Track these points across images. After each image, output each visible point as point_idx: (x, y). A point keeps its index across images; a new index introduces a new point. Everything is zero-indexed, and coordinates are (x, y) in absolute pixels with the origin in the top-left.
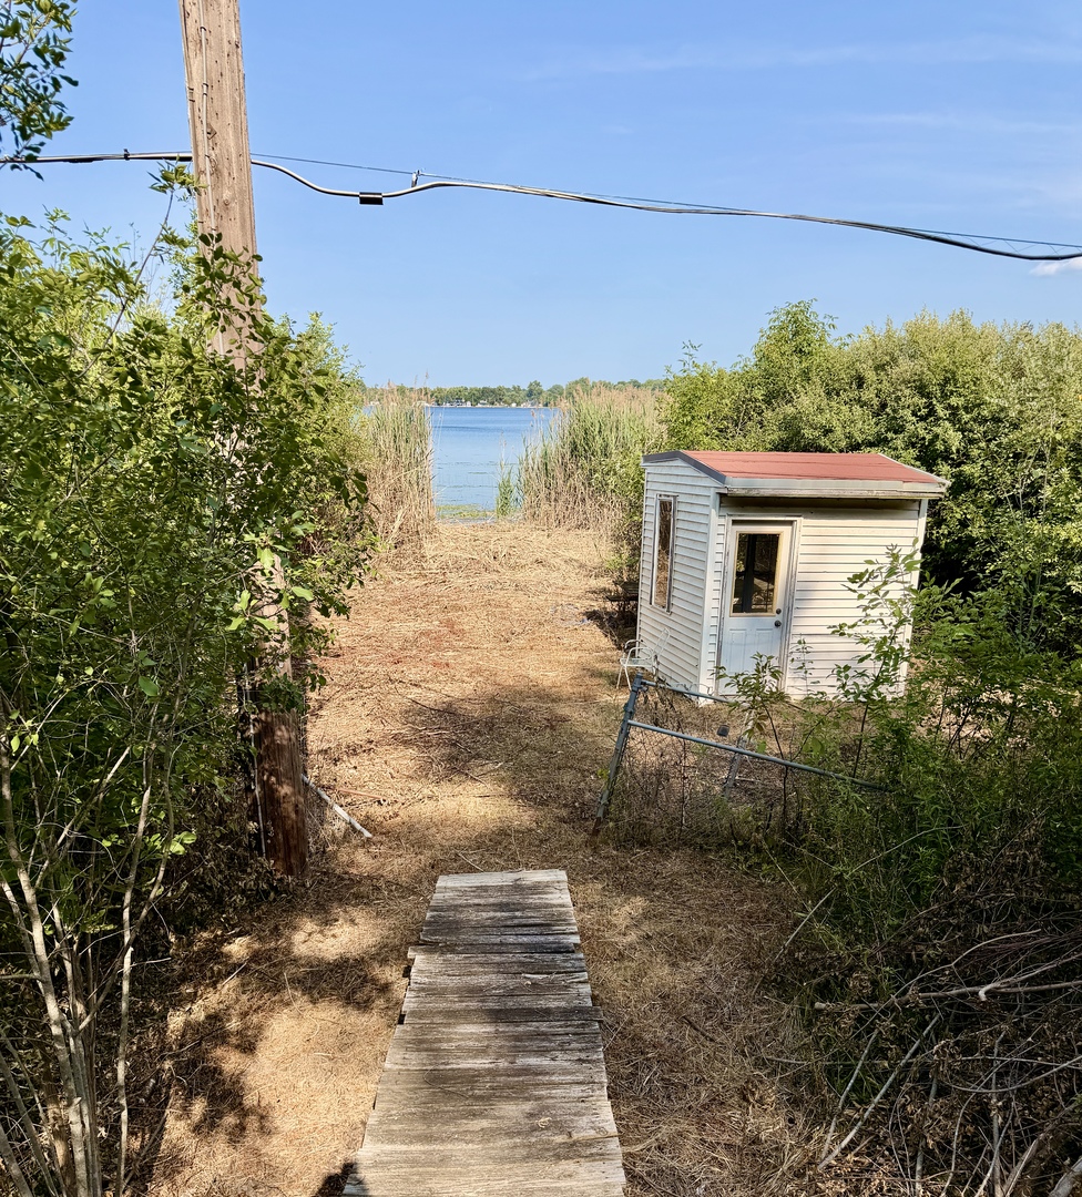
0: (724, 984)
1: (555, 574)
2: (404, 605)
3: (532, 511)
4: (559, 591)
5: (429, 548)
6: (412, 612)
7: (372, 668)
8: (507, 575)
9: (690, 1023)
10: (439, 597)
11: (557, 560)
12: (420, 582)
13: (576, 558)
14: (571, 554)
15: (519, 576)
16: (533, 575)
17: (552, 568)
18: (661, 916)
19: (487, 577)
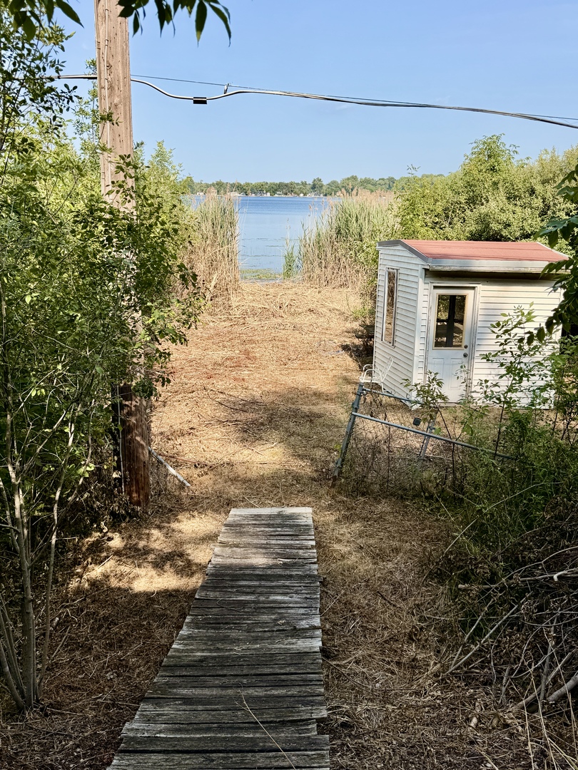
0: (405, 575)
1: (322, 319)
2: (217, 339)
3: (309, 274)
4: (324, 331)
5: (234, 300)
6: (221, 344)
7: (193, 381)
8: (289, 320)
9: (382, 596)
10: (240, 334)
11: (324, 309)
12: (227, 324)
13: (338, 308)
14: (335, 305)
15: (297, 320)
16: (306, 320)
17: (319, 314)
18: (371, 536)
19: (274, 321)
